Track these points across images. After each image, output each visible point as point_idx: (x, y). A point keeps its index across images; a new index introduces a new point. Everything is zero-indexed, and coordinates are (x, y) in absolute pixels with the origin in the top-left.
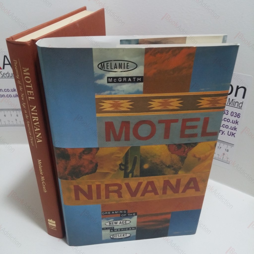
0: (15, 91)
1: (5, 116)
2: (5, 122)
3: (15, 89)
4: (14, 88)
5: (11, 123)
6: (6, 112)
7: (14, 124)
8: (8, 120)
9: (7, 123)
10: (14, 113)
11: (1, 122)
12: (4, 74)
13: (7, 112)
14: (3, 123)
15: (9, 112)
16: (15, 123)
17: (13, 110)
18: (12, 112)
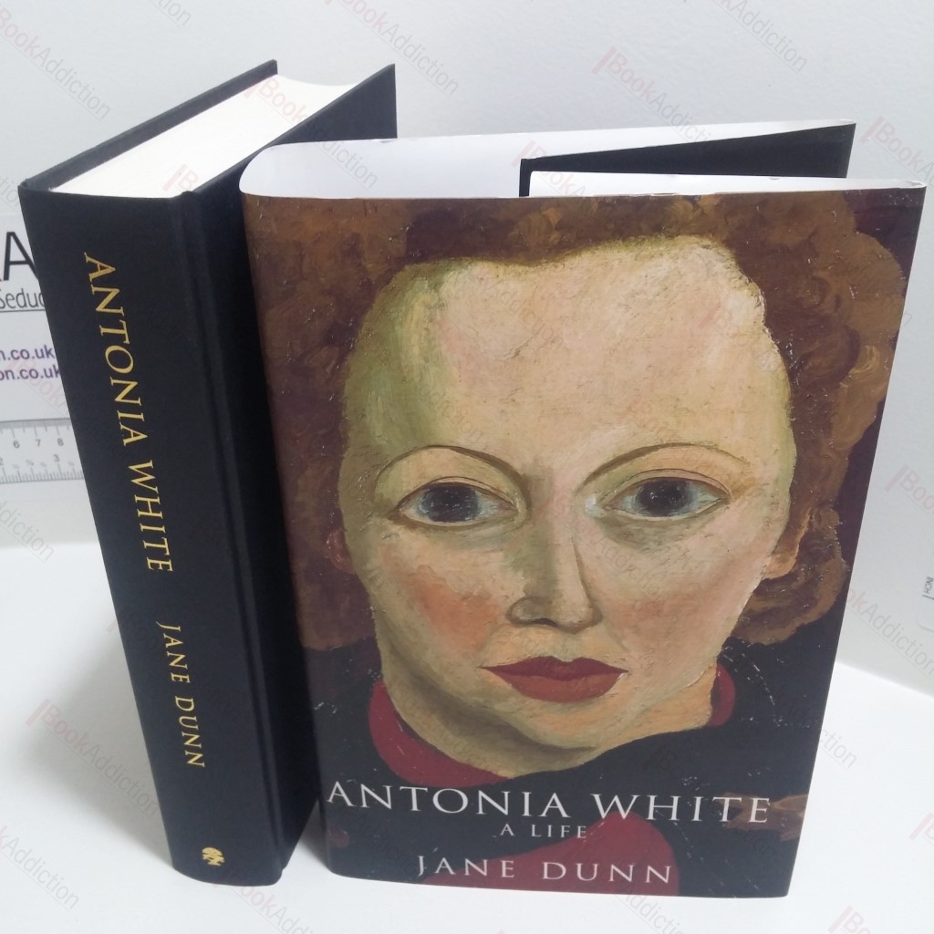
0: (48, 357)
1: (16, 444)
2: (16, 467)
3: (48, 349)
4: (45, 347)
5: (38, 470)
6: (18, 431)
7: (49, 473)
8: (27, 461)
9: (25, 470)
10: (49, 435)
11: (3, 469)
12: (9, 297)
13: (24, 431)
14: (11, 472)
15: (29, 431)
16: (52, 468)
17: (44, 422)
18: (41, 430)
